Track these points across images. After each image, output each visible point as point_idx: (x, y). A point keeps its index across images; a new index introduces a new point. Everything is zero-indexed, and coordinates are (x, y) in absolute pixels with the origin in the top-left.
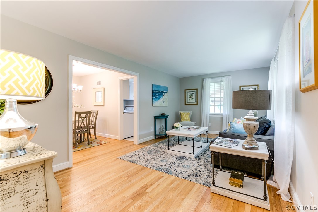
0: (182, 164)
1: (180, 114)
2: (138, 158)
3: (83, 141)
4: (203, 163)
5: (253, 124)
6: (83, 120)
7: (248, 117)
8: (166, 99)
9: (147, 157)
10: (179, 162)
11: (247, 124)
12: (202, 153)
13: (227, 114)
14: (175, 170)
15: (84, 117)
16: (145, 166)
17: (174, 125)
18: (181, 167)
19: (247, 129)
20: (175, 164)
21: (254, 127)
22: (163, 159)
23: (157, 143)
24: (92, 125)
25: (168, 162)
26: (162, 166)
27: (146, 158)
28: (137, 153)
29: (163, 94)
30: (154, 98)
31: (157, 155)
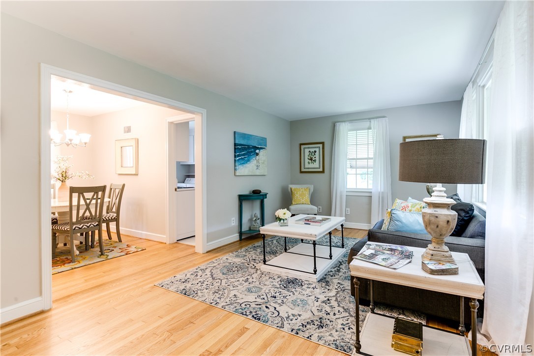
0: (291, 298)
1: (290, 190)
2: (200, 284)
3: (92, 247)
4: (333, 293)
5: (445, 215)
6: (88, 205)
7: (433, 199)
8: (262, 162)
9: (220, 281)
10: (285, 292)
11: (433, 216)
12: (333, 270)
13: (379, 190)
14: (275, 312)
15: (91, 197)
16: (213, 304)
17: (276, 214)
18: (288, 304)
19: (433, 226)
20: (275, 297)
21: (448, 222)
22: (251, 285)
23: (243, 249)
24: (112, 214)
25: (263, 291)
26: (248, 304)
27: (216, 285)
28: (200, 273)
29: (257, 151)
30: (238, 158)
31: (240, 277)
